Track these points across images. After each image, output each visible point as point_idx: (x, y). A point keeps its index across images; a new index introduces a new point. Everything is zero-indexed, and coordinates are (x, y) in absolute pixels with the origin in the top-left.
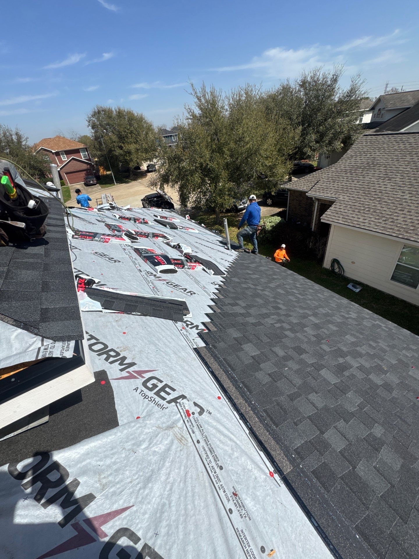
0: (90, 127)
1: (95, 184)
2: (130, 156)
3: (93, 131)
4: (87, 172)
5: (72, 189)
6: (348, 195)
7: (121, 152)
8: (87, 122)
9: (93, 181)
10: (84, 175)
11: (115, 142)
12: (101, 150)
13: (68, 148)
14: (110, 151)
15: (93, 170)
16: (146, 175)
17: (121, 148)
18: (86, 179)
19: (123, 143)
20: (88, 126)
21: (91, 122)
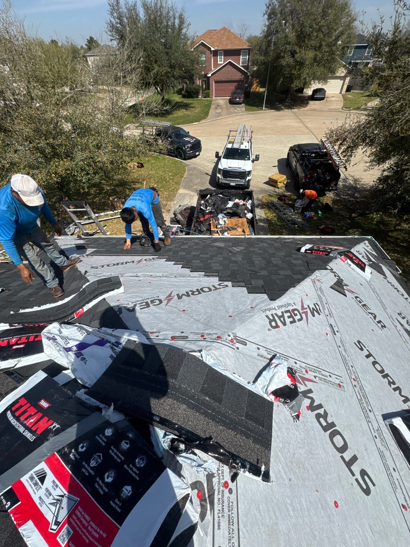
0: (266, 17)
1: (240, 104)
2: (299, 70)
3: (267, 24)
4: (238, 85)
5: (214, 104)
7: (291, 60)
8: (266, 7)
9: (239, 98)
10: (234, 88)
11: (289, 43)
12: (266, 53)
13: (229, 47)
14: (278, 57)
15: (246, 83)
16: (308, 103)
17: (293, 54)
18: (234, 93)
19: (300, 47)
20: (264, 14)
21: (270, 8)
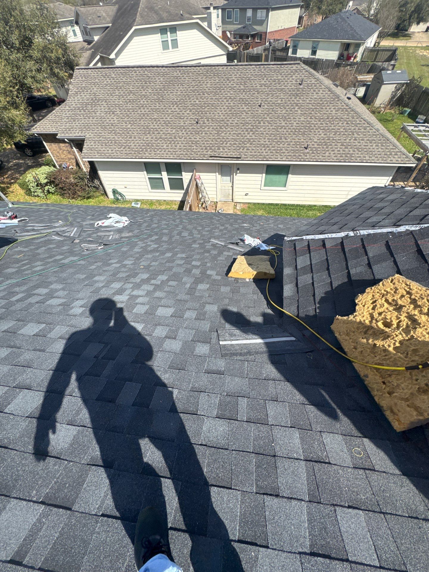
6: (91, 131)
